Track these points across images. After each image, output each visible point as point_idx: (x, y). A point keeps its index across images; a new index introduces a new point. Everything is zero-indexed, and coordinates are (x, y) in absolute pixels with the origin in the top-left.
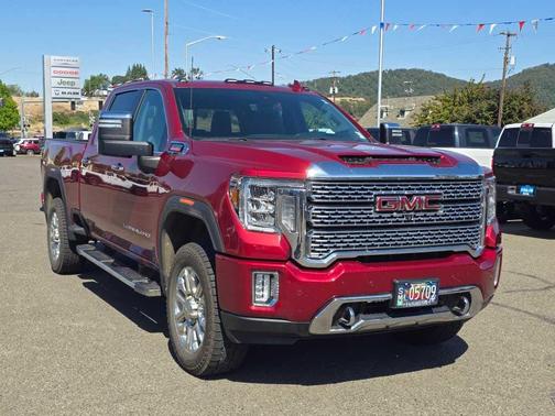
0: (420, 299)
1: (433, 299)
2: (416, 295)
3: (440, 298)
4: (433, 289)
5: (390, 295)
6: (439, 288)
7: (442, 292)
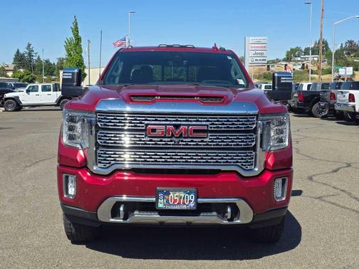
0: (179, 203)
1: (192, 204)
2: (175, 201)
3: (198, 205)
4: (192, 197)
5: (155, 199)
6: (197, 197)
7: (200, 200)
